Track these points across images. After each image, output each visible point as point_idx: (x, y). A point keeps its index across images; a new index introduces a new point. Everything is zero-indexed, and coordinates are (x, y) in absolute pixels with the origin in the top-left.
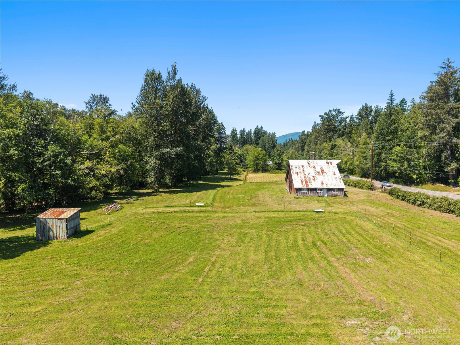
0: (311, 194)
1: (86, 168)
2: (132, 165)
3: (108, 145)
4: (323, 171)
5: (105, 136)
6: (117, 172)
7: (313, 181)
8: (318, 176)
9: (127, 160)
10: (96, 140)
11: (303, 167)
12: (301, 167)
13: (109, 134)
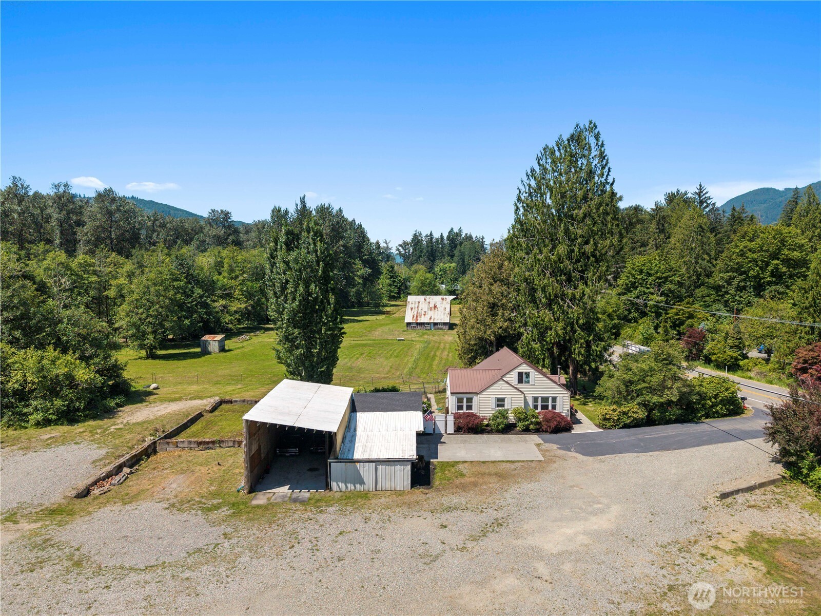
0: (419, 327)
1: (220, 306)
2: (259, 300)
3: (237, 283)
4: (435, 307)
5: (234, 275)
6: (246, 308)
7: (423, 316)
8: (429, 312)
9: (255, 297)
10: (226, 279)
11: (419, 302)
12: (417, 303)
13: (237, 273)
